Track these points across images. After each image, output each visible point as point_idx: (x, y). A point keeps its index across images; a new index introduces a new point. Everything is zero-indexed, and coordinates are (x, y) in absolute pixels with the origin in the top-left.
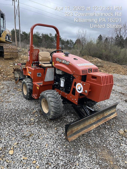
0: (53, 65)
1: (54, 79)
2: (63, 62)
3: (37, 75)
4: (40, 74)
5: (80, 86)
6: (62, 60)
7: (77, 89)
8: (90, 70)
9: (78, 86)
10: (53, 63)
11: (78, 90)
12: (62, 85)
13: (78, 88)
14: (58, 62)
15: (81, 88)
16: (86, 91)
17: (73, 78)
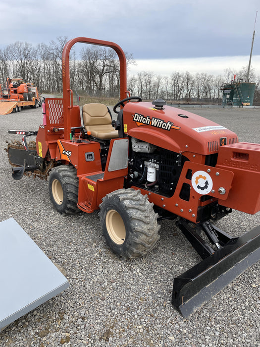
0: (126, 131)
1: (129, 165)
2: (154, 122)
3: (86, 159)
4: (91, 155)
5: (205, 178)
6: (151, 120)
7: (194, 186)
8: (223, 140)
9: (197, 178)
10: (125, 126)
11: (199, 187)
12: (151, 177)
13: (197, 182)
14: (139, 124)
15: (207, 183)
16: (222, 189)
17: (184, 159)
